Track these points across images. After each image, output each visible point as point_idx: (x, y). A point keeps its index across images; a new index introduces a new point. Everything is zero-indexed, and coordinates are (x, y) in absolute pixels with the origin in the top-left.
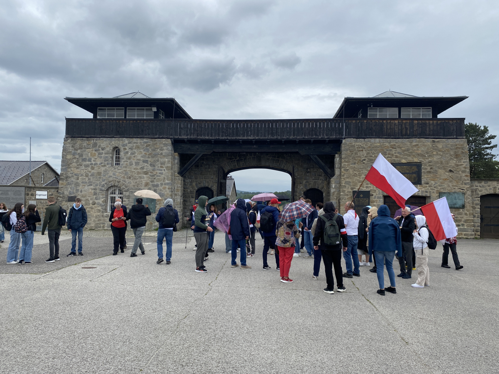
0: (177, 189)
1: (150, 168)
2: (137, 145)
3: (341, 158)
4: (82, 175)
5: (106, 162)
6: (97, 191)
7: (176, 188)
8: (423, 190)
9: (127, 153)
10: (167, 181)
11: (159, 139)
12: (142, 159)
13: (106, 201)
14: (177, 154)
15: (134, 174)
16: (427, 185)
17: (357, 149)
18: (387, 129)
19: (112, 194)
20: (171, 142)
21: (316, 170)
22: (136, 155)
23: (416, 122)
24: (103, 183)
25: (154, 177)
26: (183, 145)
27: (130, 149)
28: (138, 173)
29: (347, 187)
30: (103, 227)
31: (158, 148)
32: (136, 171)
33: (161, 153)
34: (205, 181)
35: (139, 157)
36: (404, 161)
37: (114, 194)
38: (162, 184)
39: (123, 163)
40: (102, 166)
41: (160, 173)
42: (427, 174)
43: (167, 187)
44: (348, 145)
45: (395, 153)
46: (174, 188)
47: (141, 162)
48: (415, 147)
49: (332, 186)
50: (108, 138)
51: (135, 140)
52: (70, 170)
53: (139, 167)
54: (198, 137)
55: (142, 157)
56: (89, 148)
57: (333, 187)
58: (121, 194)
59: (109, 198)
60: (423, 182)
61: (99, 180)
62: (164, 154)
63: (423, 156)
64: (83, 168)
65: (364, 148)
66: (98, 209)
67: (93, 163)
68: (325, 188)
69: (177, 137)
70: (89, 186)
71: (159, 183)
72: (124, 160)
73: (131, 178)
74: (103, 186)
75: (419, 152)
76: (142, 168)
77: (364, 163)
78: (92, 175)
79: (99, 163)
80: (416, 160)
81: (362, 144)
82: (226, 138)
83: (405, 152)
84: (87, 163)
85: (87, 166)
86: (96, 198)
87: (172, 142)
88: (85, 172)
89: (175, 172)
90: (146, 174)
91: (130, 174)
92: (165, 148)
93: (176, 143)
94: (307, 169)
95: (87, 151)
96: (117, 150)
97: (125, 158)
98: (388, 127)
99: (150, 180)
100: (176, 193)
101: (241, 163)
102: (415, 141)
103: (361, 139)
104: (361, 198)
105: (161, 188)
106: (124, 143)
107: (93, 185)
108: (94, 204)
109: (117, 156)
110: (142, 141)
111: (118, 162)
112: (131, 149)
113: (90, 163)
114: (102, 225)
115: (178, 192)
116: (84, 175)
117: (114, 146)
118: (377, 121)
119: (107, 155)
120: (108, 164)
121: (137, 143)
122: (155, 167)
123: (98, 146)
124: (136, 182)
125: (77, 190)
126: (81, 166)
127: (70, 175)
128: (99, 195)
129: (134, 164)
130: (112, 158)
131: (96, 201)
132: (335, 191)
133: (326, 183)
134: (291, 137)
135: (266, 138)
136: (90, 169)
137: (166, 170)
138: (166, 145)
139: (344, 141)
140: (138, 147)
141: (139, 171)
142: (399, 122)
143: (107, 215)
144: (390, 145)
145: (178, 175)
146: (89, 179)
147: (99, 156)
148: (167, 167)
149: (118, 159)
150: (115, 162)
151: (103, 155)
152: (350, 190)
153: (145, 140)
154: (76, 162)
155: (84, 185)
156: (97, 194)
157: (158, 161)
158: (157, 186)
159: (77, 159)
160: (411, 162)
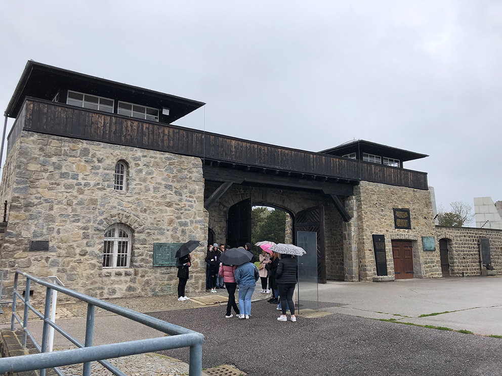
1: (176, 198)
2: (156, 160)
3: (359, 200)
4: (59, 202)
5: (106, 183)
6: (89, 231)
8: (413, 234)
9: (141, 171)
10: (198, 218)
11: (186, 157)
12: (164, 183)
14: (204, 179)
15: (152, 205)
16: (415, 230)
17: (370, 192)
22: (154, 175)
24: (101, 218)
25: (181, 212)
26: (210, 169)
27: (144, 165)
28: (159, 204)
29: (368, 231)
30: (101, 294)
31: (185, 169)
32: (154, 201)
33: (190, 176)
35: (159, 180)
36: (400, 207)
38: (192, 222)
39: (134, 186)
40: (98, 188)
41: (189, 206)
42: (414, 220)
43: (199, 226)
44: (364, 188)
45: (394, 199)
47: (162, 188)
48: (404, 194)
51: (152, 153)
52: (35, 192)
53: (159, 195)
55: (163, 179)
56: (74, 156)
57: (353, 230)
60: (412, 227)
61: (93, 213)
62: (193, 179)
63: (409, 203)
64: (62, 191)
65: (375, 192)
66: (90, 263)
67: (83, 182)
69: (209, 156)
70: (74, 221)
71: (188, 221)
72: (135, 183)
73: (147, 212)
74: (101, 223)
75: (407, 199)
76: (164, 197)
77: (377, 207)
78: (80, 203)
79: (92, 183)
80: (406, 206)
81: (373, 188)
82: (263, 165)
83: (400, 199)
84: (71, 181)
85: (69, 187)
86: (87, 243)
87: (203, 163)
88: (66, 198)
90: (169, 206)
91: (145, 205)
95: (69, 160)
96: (122, 165)
97: (137, 179)
99: (176, 215)
102: (404, 189)
103: (372, 183)
104: (379, 241)
105: (192, 228)
106: (135, 155)
107: (81, 221)
108: (84, 255)
109: (117, 174)
110: (162, 156)
112: (147, 165)
113: (75, 181)
114: (98, 292)
116: (65, 201)
117: (119, 158)
119: (106, 172)
120: (109, 186)
121: (156, 158)
122: (181, 196)
123: (90, 155)
124: (155, 218)
125: (50, 230)
126: (58, 185)
127: (36, 201)
128: (93, 238)
129: (152, 190)
130: (114, 177)
131: (88, 249)
132: (355, 235)
136: (75, 193)
137: (196, 202)
139: (360, 183)
140: (157, 165)
141: (160, 200)
143: (108, 273)
144: (390, 191)
145: (206, 210)
146: (74, 210)
147: (93, 171)
148: (198, 198)
151: (101, 171)
152: (370, 234)
153: (167, 155)
154: (48, 178)
155: (64, 221)
156: (90, 236)
157: (186, 187)
158: (185, 224)
159: (50, 172)
160: (404, 208)
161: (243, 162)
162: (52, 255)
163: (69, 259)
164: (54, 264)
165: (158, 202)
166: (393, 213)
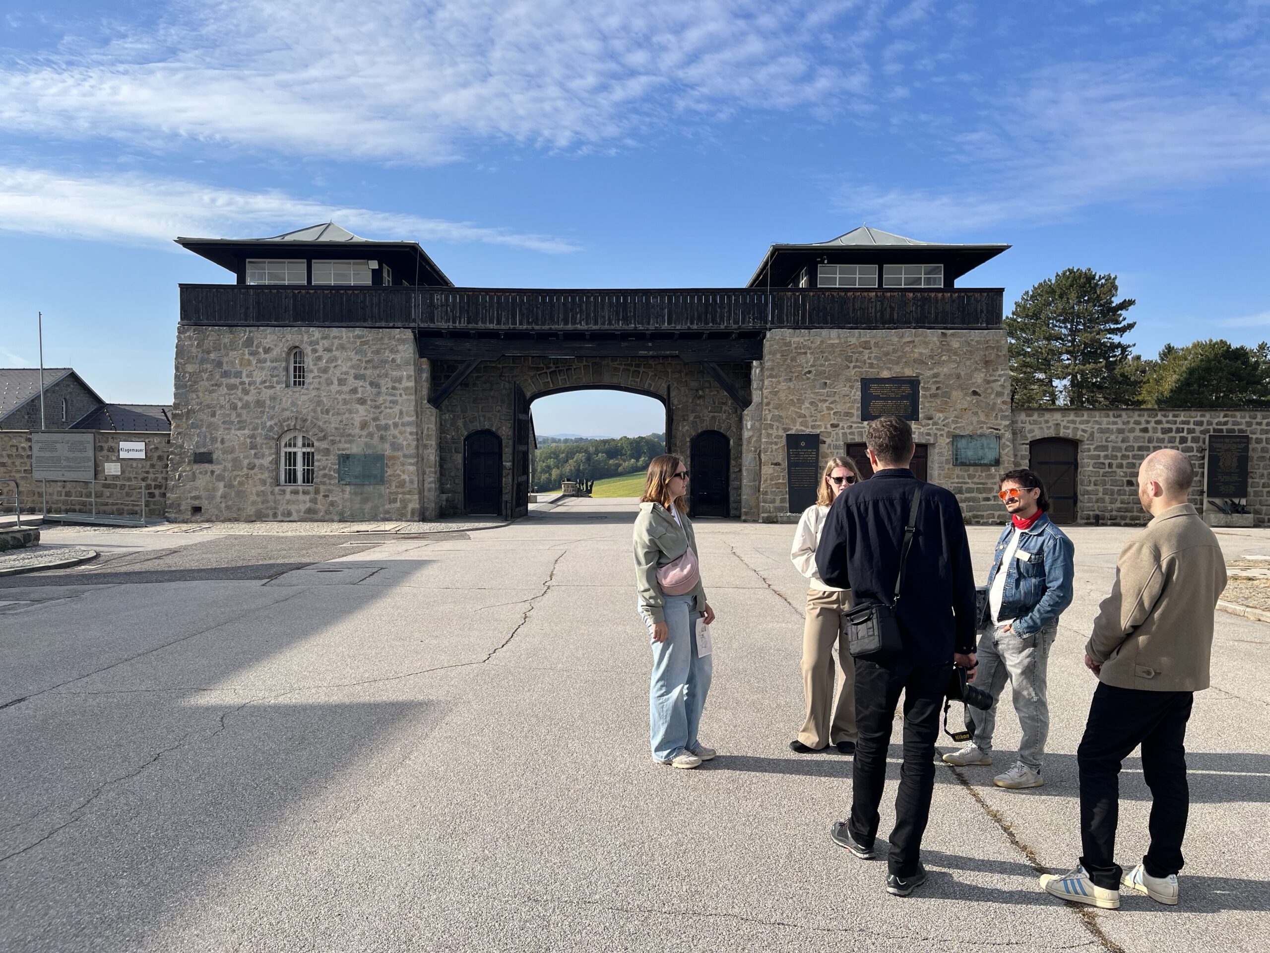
0: (428, 435)
1: (370, 391)
2: (340, 341)
3: (763, 368)
4: (222, 407)
5: (275, 379)
6: (258, 439)
7: (425, 432)
8: (921, 431)
9: (319, 358)
10: (407, 419)
11: (388, 330)
12: (352, 371)
13: (277, 462)
14: (425, 360)
15: (336, 404)
16: (930, 422)
17: (794, 351)
18: (854, 309)
19: (290, 446)
20: (413, 337)
21: (716, 393)
22: (339, 362)
23: (911, 295)
24: (272, 423)
25: (380, 410)
26: (439, 342)
27: (324, 350)
28: (346, 402)
29: (775, 427)
30: (275, 515)
31: (385, 349)
32: (340, 398)
33: (393, 359)
34: (484, 416)
35: (346, 367)
36: (886, 374)
37: (295, 446)
38: (396, 425)
39: (311, 380)
40: (266, 387)
41: (391, 402)
42: (931, 400)
43: (409, 430)
44: (778, 343)
45: (869, 358)
46: (422, 433)
47: (351, 379)
48: (909, 346)
49: (746, 425)
50: (277, 328)
51: (335, 332)
52: (195, 397)
53: (346, 389)
54: (470, 326)
55: (352, 367)
56: (235, 349)
57: (749, 427)
58: (309, 445)
59: (283, 454)
60: (921, 416)
61: (261, 418)
62: (398, 361)
63: (922, 362)
64: (224, 393)
65: (810, 348)
66: (260, 478)
67: (247, 380)
68: (734, 430)
69: (426, 325)
70: (239, 429)
71: (391, 422)
72: (313, 375)
73: (331, 414)
74: (270, 429)
75: (916, 356)
76: (354, 391)
77: (808, 379)
78: (245, 407)
79: (259, 380)
80: (908, 372)
81: (805, 341)
82: (530, 327)
83: (889, 357)
84: (233, 381)
85: (232, 387)
86: (255, 454)
87: (415, 336)
88: (228, 402)
89: (421, 399)
90: (362, 404)
91: (327, 404)
92: (400, 348)
93: (424, 339)
94: (697, 391)
95: (230, 355)
96: (296, 353)
97: (316, 371)
98: (857, 305)
99: (372, 416)
100: (425, 442)
101: (559, 378)
102: (909, 334)
103: (803, 331)
104: (802, 448)
105: (396, 432)
106: (312, 338)
107: (247, 428)
108: (253, 468)
109: (298, 365)
110: (351, 334)
111: (300, 377)
112: (328, 350)
113: (238, 380)
114: (271, 512)
115: (430, 440)
116: (227, 406)
117: (291, 344)
118: (835, 294)
119: (275, 364)
120: (278, 383)
121: (340, 338)
122: (379, 388)
123: (254, 345)
124: (341, 421)
125: (214, 440)
126: (220, 386)
127: (197, 408)
128: (261, 448)
129: (336, 382)
130: (287, 369)
131: (257, 462)
132: (753, 435)
133: (736, 419)
134: (665, 326)
135: (612, 327)
136: (239, 394)
137: (403, 395)
138: (402, 341)
139: (768, 335)
140: (342, 347)
141: (347, 397)
142: (877, 296)
143: (280, 491)
144: (859, 343)
145: (430, 406)
146: (239, 415)
147: (259, 365)
148: (406, 389)
149: (300, 372)
150: (292, 380)
151: (268, 364)
152: (781, 433)
153: (358, 331)
154: (208, 380)
155: (228, 429)
156: (259, 447)
157: (386, 375)
158: (386, 428)
159: (210, 372)
160: (900, 375)
161: (491, 326)
162: (217, 469)
163: (235, 473)
164: (220, 478)
165: (345, 399)
166: (860, 390)
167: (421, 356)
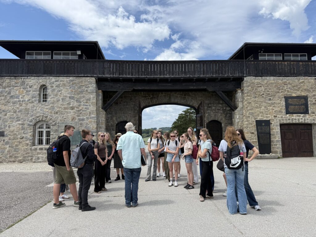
0: (102, 123)
1: (76, 104)
2: (64, 82)
3: (243, 93)
4: (10, 112)
5: (34, 99)
6: (25, 126)
7: (100, 121)
8: (311, 118)
9: (54, 90)
10: (93, 116)
11: (84, 78)
12: (69, 95)
13: (34, 136)
14: (100, 91)
15: (61, 109)
16: (314, 115)
17: (256, 86)
18: (279, 69)
19: (40, 128)
20: (95, 80)
22: (63, 92)
23: (301, 63)
24: (32, 118)
25: (80, 112)
26: (106, 83)
27: (56, 86)
28: (65, 108)
29: (250, 117)
30: (31, 159)
31: (83, 86)
32: (62, 107)
33: (86, 90)
34: (124, 116)
35: (65, 94)
36: (294, 95)
37: (42, 128)
38: (87, 118)
39: (50, 99)
40: (29, 102)
41: (85, 108)
42: (313, 105)
43: (93, 121)
44: (249, 82)
45: (287, 88)
46: (99, 122)
47: (68, 99)
48: (302, 83)
49: (236, 116)
50: (36, 77)
51: (61, 78)
53: (66, 103)
54: (121, 76)
55: (68, 93)
56: (17, 86)
57: (238, 118)
58: (48, 128)
59: (37, 132)
60: (310, 112)
61: (27, 116)
62: (89, 91)
63: (308, 90)
64: (11, 105)
65: (263, 85)
66: (25, 143)
67: (21, 100)
68: (224, 120)
69: (101, 76)
70: (17, 121)
71: (85, 117)
72: (51, 97)
73: (58, 114)
74: (31, 121)
75: (305, 87)
76: (69, 104)
77: (263, 97)
78: (20, 111)
79: (27, 99)
80: (303, 94)
81: (260, 81)
82: (145, 77)
83: (295, 88)
84: (15, 100)
85: (14, 103)
86: (24, 132)
87: (96, 81)
89: (99, 107)
90: (72, 109)
91: (57, 109)
92: (90, 85)
93: (100, 82)
95: (15, 89)
96: (44, 88)
97: (52, 95)
98: (280, 67)
99: (77, 114)
100: (100, 126)
101: (154, 100)
102: (302, 79)
103: (259, 77)
104: (263, 126)
105: (87, 122)
106: (51, 81)
107: (21, 121)
108: (22, 138)
109: (45, 93)
110: (68, 80)
111: (45, 99)
112: (58, 86)
113: (18, 100)
114: (30, 158)
115: (103, 125)
116: (12, 111)
117: (41, 84)
118: (271, 63)
119: (34, 93)
120: (35, 101)
121: (64, 81)
122: (80, 102)
123: (25, 84)
124: (63, 117)
125: (5, 126)
126: (9, 102)
128: (27, 129)
129: (61, 100)
130: (40, 95)
131: (24, 136)
132: (239, 121)
133: (224, 115)
134: (202, 76)
135: (180, 76)
136: (18, 106)
137: (91, 105)
138: (91, 83)
139: (245, 79)
140: (64, 85)
141: (66, 106)
142: (288, 63)
143: (35, 148)
144: (282, 82)
145: (103, 110)
146: (17, 115)
147: (27, 93)
148: (92, 103)
149: (45, 96)
150: (42, 99)
151: (31, 92)
152: (253, 120)
153: (71, 78)
154: (4, 99)
155: (12, 121)
156: (25, 128)
157: (84, 97)
158: (83, 120)
159: (5, 96)
160: (300, 95)
161: (129, 76)
162: (6, 139)
163: (14, 141)
164: (7, 143)
166: (284, 101)
167: (99, 89)
